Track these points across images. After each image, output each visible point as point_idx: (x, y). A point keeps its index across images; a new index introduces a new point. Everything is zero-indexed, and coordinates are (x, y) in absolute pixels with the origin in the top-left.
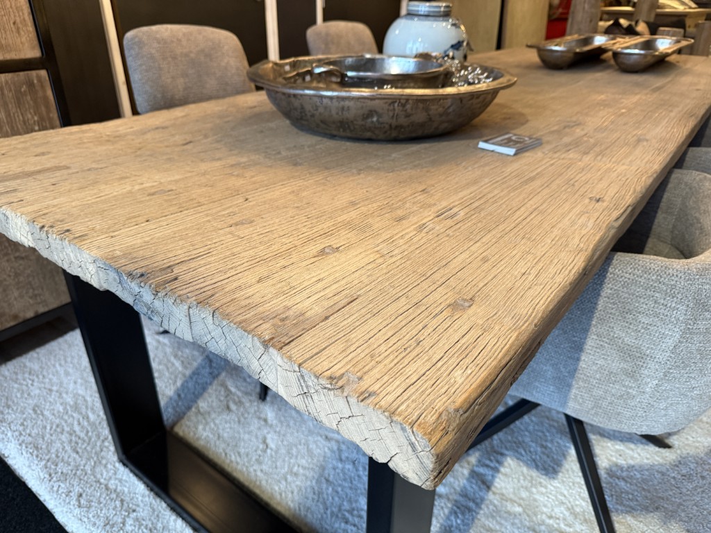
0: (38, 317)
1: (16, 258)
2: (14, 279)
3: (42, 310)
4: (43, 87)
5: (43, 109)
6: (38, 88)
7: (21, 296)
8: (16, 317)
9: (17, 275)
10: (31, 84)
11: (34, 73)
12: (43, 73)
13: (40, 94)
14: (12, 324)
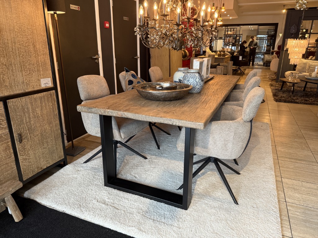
0: (47, 168)
1: (43, 148)
2: (42, 155)
3: (48, 166)
4: (54, 95)
5: (53, 101)
6: (52, 95)
7: (44, 161)
8: (42, 168)
9: (43, 154)
10: (51, 95)
11: (52, 91)
12: (54, 91)
13: (53, 97)
14: (40, 171)
